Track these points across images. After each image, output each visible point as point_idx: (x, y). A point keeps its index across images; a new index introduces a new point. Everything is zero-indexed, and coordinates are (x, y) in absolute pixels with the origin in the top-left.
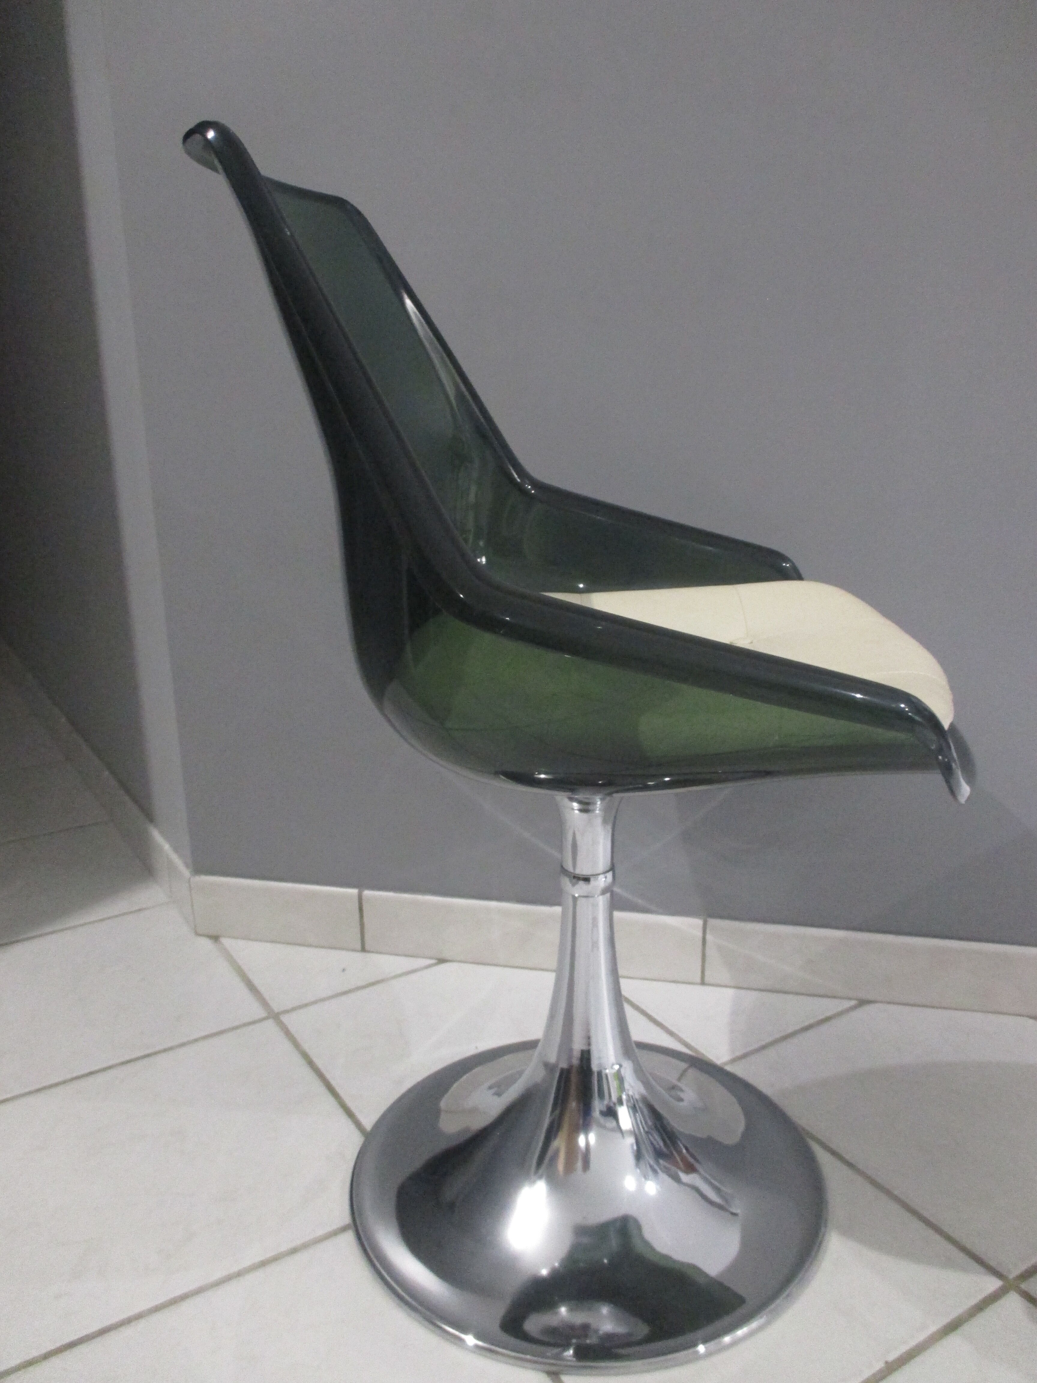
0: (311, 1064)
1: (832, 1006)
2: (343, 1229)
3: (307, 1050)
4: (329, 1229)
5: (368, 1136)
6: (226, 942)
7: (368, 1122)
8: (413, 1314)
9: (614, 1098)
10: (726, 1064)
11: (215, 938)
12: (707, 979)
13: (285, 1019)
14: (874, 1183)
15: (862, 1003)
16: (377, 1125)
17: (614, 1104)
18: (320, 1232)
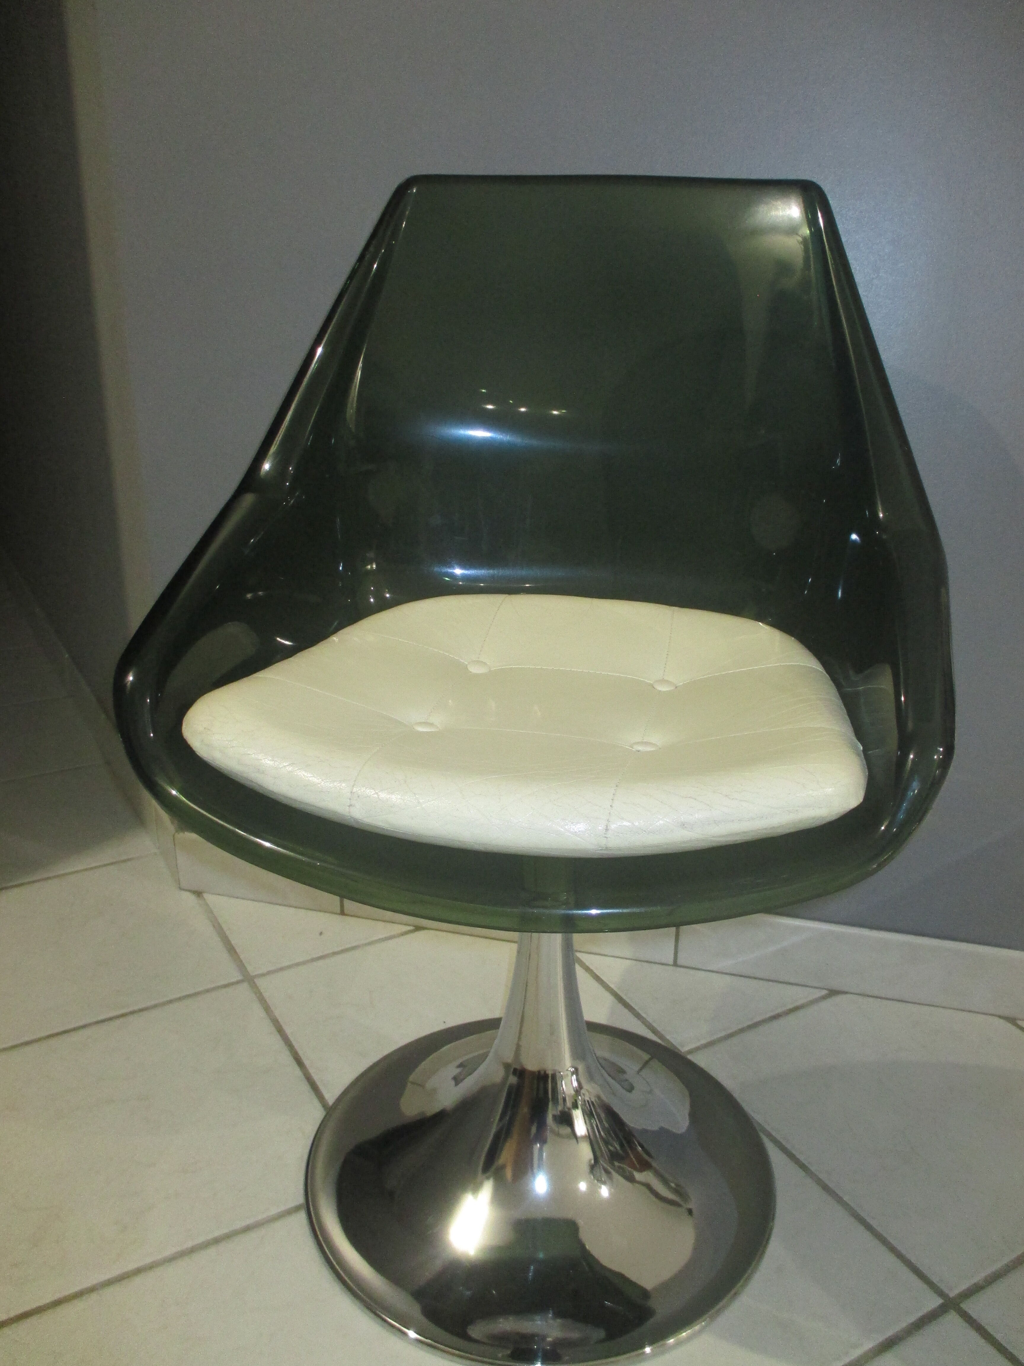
0: (280, 1031)
1: (800, 995)
2: (297, 1209)
3: (278, 1017)
4: (282, 1208)
5: (329, 1110)
6: (209, 898)
7: (331, 1096)
8: (357, 1302)
9: (569, 1104)
10: (690, 1052)
11: (198, 894)
12: (680, 962)
13: (261, 983)
14: (826, 1188)
15: (833, 993)
16: (339, 1100)
17: (569, 1109)
18: (274, 1211)
